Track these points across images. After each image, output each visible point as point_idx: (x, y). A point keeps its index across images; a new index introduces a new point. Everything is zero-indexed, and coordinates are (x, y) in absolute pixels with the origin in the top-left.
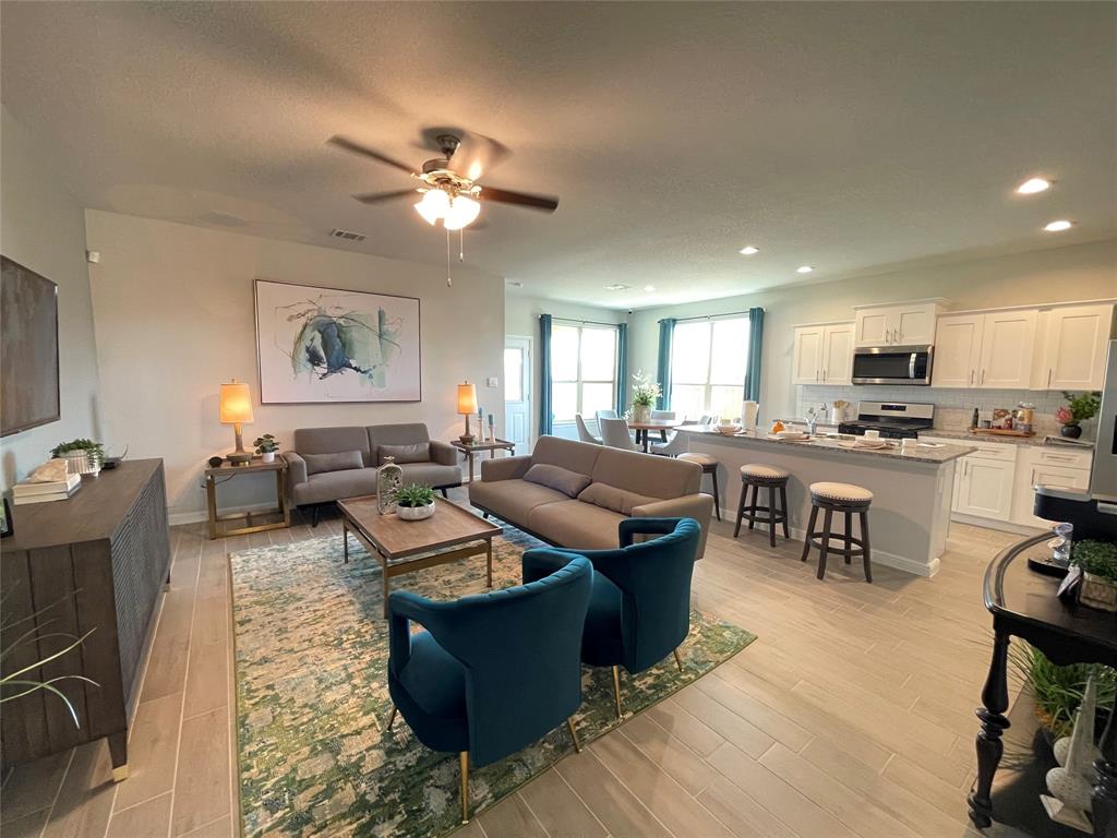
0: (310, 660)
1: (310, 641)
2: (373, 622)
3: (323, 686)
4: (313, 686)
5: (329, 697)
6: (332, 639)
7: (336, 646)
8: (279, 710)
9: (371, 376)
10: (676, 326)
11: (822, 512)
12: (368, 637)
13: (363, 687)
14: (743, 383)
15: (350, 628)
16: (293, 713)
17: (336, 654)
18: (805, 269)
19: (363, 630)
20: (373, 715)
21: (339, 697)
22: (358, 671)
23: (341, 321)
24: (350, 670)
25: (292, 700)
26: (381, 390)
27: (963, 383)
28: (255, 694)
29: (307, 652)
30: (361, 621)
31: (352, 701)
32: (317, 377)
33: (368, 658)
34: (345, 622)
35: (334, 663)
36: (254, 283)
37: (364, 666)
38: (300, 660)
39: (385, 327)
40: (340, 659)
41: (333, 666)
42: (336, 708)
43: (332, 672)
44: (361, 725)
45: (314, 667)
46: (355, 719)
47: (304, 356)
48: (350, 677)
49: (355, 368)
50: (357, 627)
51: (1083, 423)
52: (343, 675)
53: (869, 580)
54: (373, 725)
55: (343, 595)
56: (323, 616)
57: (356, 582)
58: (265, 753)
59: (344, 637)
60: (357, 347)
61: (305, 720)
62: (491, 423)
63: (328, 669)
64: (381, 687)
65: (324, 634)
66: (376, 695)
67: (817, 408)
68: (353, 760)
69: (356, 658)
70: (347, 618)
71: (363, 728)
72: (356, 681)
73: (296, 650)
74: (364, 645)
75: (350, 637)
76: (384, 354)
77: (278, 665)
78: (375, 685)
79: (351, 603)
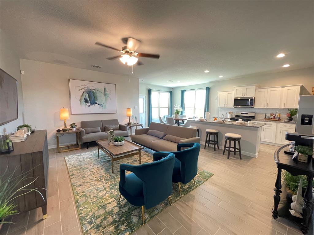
0: (93, 185)
1: (92, 179)
2: (109, 174)
3: (98, 191)
4: (95, 191)
5: (101, 194)
6: (98, 179)
7: (100, 181)
8: (87, 198)
9: (102, 106)
10: (186, 92)
11: (228, 141)
12: (108, 178)
13: (110, 191)
14: (204, 107)
15: (103, 176)
16: (91, 199)
17: (100, 183)
18: (221, 77)
19: (107, 176)
20: (114, 198)
21: (103, 194)
22: (107, 187)
23: (94, 91)
24: (105, 187)
25: (90, 195)
26: (105, 110)
27: (262, 107)
28: (79, 194)
29: (92, 183)
30: (106, 174)
31: (107, 195)
32: (87, 106)
33: (109, 184)
34: (101, 174)
35: (100, 185)
36: (69, 80)
37: (109, 186)
38: (90, 185)
39: (106, 92)
40: (102, 184)
41: (100, 186)
42: (103, 197)
43: (100, 188)
44: (111, 201)
45: (94, 187)
46: (109, 200)
47: (83, 100)
48: (105, 189)
49: (98, 104)
50: (105, 175)
51: (293, 117)
52: (103, 188)
53: (241, 159)
54: (114, 201)
55: (99, 167)
56: (95, 173)
57: (102, 164)
58: (85, 209)
59: (102, 178)
60: (98, 98)
61: (95, 200)
62: (136, 119)
63: (99, 187)
64: (115, 191)
65: (96, 177)
66: (113, 193)
67: (224, 114)
68: (110, 210)
69: (106, 183)
70: (101, 173)
71: (111, 202)
72: (107, 190)
73: (88, 182)
74: (108, 180)
75: (103, 178)
76: (106, 100)
77: (84, 186)
78: (113, 190)
79: (102, 169)
